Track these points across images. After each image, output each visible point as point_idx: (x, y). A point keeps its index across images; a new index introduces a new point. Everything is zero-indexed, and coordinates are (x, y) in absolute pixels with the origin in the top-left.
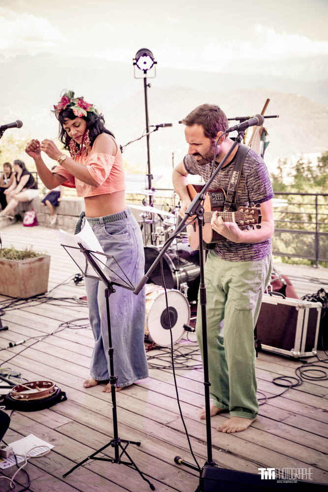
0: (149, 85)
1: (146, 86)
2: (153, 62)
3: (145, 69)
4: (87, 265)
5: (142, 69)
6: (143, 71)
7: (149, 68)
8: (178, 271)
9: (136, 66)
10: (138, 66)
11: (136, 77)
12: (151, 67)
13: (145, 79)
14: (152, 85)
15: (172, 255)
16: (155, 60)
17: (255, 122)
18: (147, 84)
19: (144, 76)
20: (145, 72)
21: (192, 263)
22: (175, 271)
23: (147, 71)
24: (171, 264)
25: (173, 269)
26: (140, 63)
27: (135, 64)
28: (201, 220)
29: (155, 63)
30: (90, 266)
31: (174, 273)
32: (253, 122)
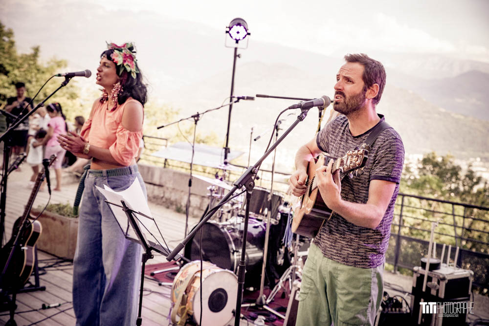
0: (239, 56)
1: (236, 56)
2: (246, 33)
3: (238, 39)
4: (128, 226)
5: (234, 38)
6: (235, 41)
7: (241, 38)
8: (237, 252)
9: (228, 34)
10: (230, 35)
11: (227, 45)
12: (244, 38)
13: (236, 49)
14: (242, 56)
15: (233, 234)
16: (248, 32)
17: (321, 103)
18: (238, 54)
19: (236, 45)
20: (237, 41)
21: (254, 246)
22: (234, 251)
23: (239, 41)
24: (231, 243)
25: (232, 249)
26: (233, 32)
27: (227, 32)
29: (249, 34)
30: (131, 227)
31: (233, 253)
32: (319, 103)
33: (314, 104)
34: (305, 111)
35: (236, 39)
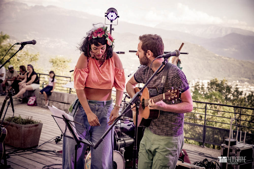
0: (113, 29)
1: (111, 29)
2: (116, 16)
3: (112, 19)
4: (66, 129)
5: (110, 19)
6: (110, 21)
7: (114, 19)
8: (120, 140)
9: (106, 17)
10: (108, 17)
11: (106, 23)
13: (111, 25)
14: (115, 29)
15: (117, 130)
16: (118, 15)
17: (175, 54)
19: (111, 23)
20: (112, 21)
21: (129, 136)
22: (118, 140)
23: (113, 21)
24: (116, 135)
25: (117, 138)
26: (109, 16)
27: (106, 16)
28: (138, 108)
29: (118, 17)
30: (68, 130)
32: (174, 54)
33: (171, 55)
34: (166, 59)
35: (111, 20)
